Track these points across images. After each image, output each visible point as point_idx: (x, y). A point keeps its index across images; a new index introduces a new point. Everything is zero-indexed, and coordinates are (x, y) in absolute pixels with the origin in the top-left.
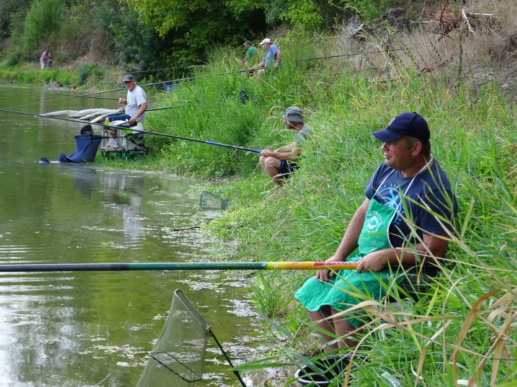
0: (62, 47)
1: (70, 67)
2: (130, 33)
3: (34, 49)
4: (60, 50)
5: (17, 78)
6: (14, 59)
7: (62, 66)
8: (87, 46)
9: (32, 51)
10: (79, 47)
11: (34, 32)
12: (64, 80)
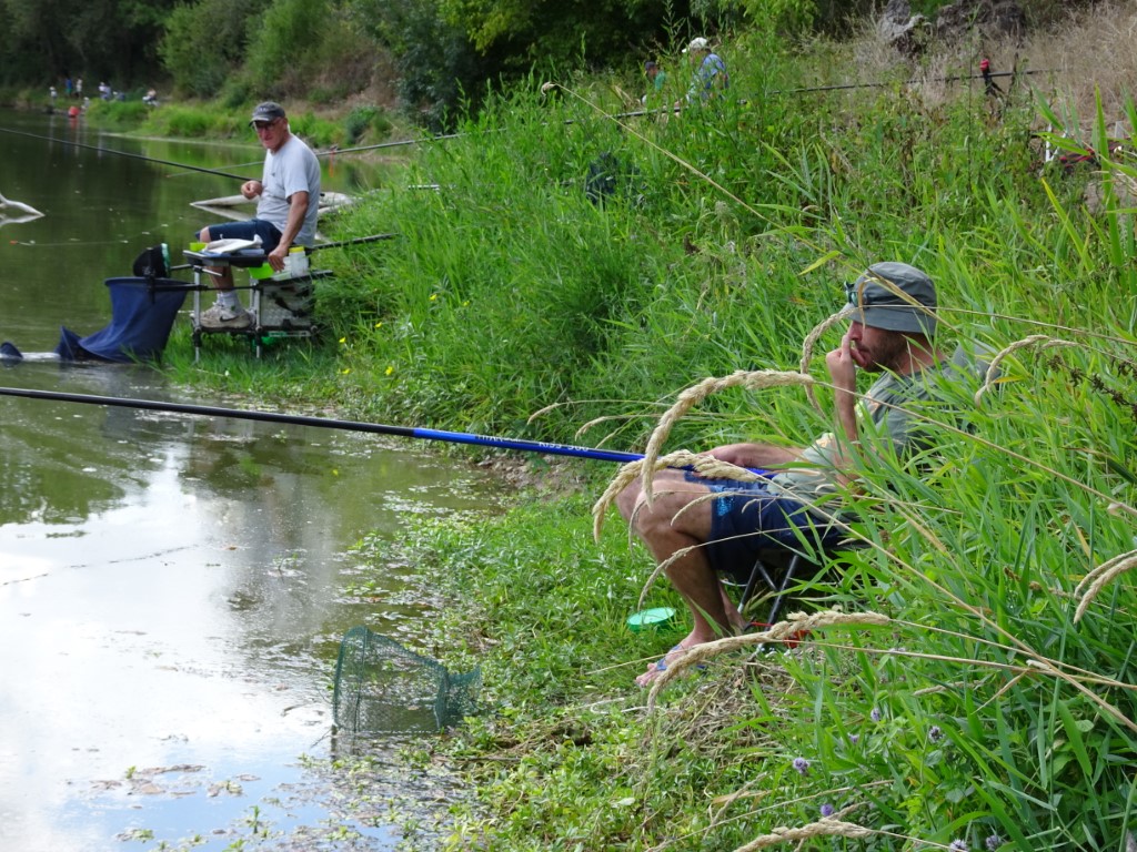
0: (323, 76)
1: (334, 113)
2: (418, 42)
3: (274, 77)
4: (319, 81)
5: (240, 130)
6: (237, 96)
7: (321, 110)
8: (367, 75)
9: (270, 83)
10: (352, 78)
11: (276, 48)
12: (322, 135)
